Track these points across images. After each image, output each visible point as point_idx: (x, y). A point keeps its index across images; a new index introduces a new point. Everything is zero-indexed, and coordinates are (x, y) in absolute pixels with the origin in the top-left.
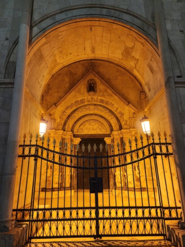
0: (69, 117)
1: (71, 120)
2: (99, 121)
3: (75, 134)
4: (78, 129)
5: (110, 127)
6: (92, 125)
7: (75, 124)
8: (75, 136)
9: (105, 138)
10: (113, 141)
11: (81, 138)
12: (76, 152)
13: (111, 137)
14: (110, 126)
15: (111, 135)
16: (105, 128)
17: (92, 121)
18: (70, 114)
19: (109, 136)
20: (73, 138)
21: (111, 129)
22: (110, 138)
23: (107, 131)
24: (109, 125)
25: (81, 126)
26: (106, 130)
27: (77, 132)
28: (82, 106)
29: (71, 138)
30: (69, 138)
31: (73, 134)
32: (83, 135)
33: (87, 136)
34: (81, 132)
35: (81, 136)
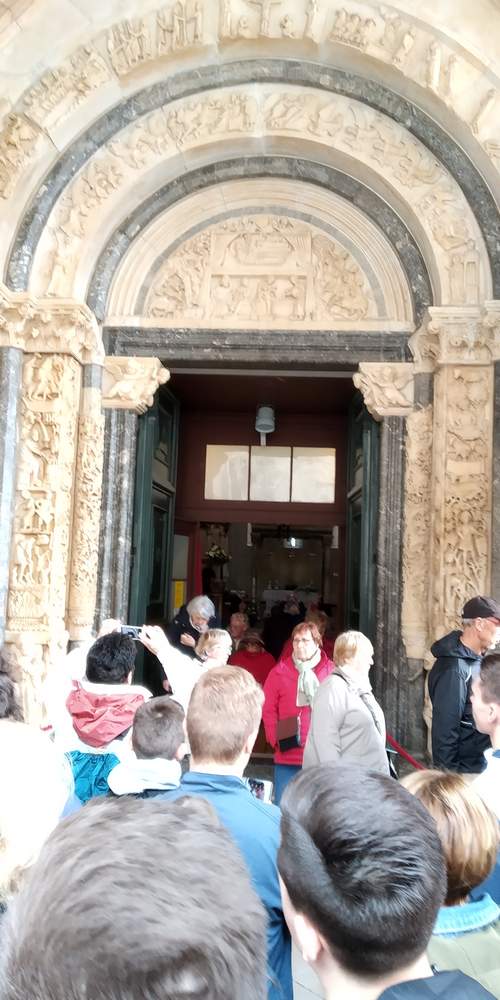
0: (60, 170)
1: (78, 198)
2: (319, 223)
3: (113, 322)
4: (144, 290)
5: (410, 276)
6: (261, 256)
7: (121, 238)
8: (120, 341)
9: (363, 366)
10: (426, 392)
11: (166, 363)
12: (119, 469)
13: (408, 356)
14: (415, 264)
15: (415, 345)
16: (367, 286)
17: (262, 220)
18: (76, 143)
19: (393, 348)
20: (98, 356)
21: (415, 295)
22: (402, 367)
23: (382, 312)
24: (401, 256)
25: (173, 263)
26: (380, 301)
27: (138, 312)
28: (176, 80)
29: (79, 356)
30: (58, 354)
31: (94, 321)
32: (186, 333)
33: (215, 343)
34: (172, 313)
35: (167, 342)
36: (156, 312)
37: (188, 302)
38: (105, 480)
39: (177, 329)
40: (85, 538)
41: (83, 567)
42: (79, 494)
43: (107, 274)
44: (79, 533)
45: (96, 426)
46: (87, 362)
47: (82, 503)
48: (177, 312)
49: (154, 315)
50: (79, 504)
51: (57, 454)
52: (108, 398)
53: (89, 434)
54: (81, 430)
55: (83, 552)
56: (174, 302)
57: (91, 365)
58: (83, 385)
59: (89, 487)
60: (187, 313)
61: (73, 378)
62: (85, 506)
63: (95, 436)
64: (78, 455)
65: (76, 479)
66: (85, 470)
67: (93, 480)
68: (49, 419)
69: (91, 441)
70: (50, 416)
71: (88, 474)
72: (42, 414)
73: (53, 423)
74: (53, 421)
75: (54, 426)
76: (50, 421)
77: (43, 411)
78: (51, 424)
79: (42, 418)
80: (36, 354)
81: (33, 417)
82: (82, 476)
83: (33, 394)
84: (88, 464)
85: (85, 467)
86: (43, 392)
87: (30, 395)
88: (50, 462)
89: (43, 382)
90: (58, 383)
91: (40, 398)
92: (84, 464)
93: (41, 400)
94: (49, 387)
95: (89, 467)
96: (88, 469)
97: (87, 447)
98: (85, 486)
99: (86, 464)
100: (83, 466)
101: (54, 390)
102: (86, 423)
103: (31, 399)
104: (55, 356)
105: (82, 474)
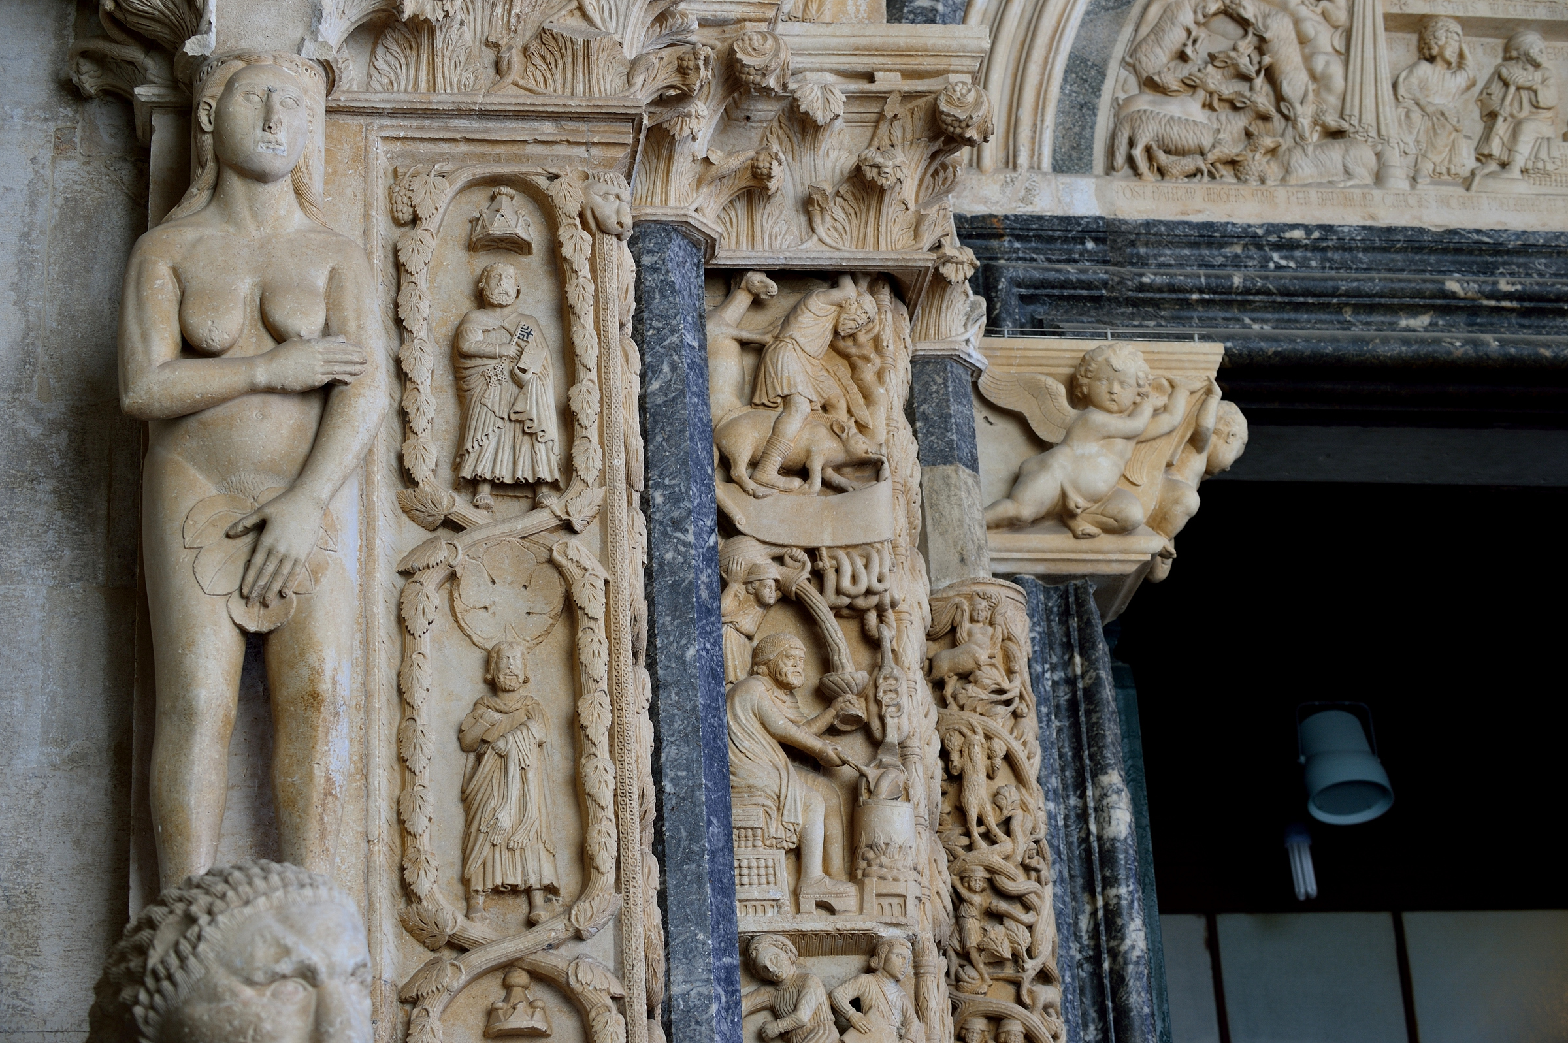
3: (974, 195)
4: (1085, 76)
8: (1016, 279)
11: (1231, 379)
27: (1074, 157)
32: (1315, 247)
33: (1452, 286)
34: (1233, 163)
35: (1237, 281)
36: (1162, 157)
37: (1305, 122)
39: (1272, 228)
48: (1258, 162)
49: (1161, 172)
52: (1013, 525)
56: (1239, 122)
60: (1305, 167)
67: (1033, 898)
68: (854, 579)
69: (1001, 709)
70: (860, 563)
71: (1010, 867)
72: (813, 553)
73: (874, 600)
74: (878, 586)
75: (872, 618)
76: (862, 587)
77: (824, 539)
78: (861, 603)
79: (818, 576)
80: (757, 279)
81: (774, 572)
82: (978, 885)
83: (754, 464)
84: (1006, 824)
85: (990, 838)
86: (809, 454)
87: (741, 469)
88: (885, 787)
89: (802, 408)
90: (864, 414)
91: (797, 482)
92: (980, 822)
93: (802, 493)
94: (837, 432)
95: (1008, 833)
96: (1006, 845)
97: (988, 737)
98: (1000, 929)
99: (992, 821)
100: (976, 831)
101: (862, 446)
102: (967, 625)
103: (751, 485)
104: (848, 284)
105: (980, 874)
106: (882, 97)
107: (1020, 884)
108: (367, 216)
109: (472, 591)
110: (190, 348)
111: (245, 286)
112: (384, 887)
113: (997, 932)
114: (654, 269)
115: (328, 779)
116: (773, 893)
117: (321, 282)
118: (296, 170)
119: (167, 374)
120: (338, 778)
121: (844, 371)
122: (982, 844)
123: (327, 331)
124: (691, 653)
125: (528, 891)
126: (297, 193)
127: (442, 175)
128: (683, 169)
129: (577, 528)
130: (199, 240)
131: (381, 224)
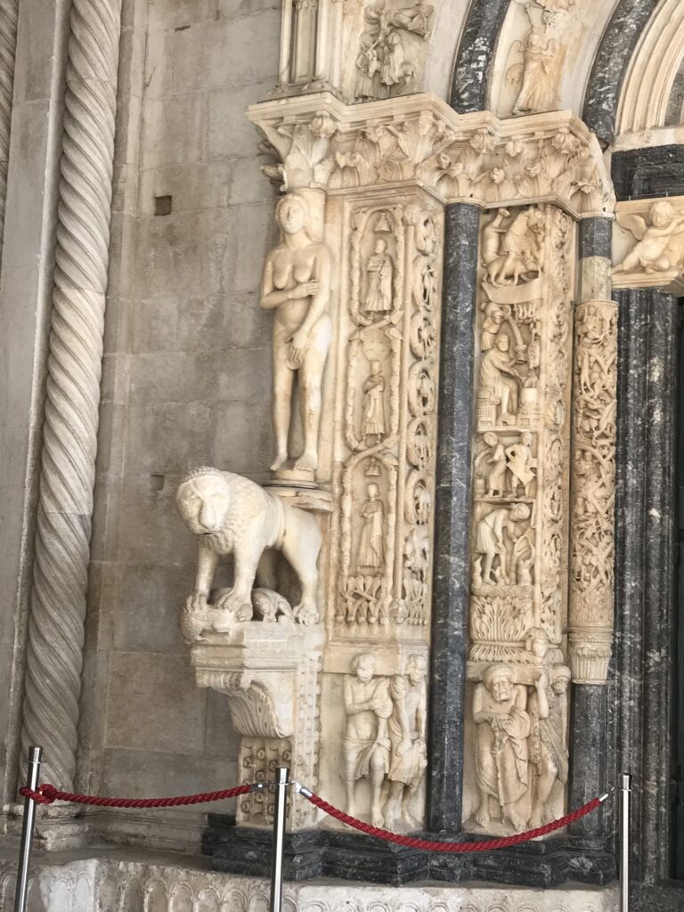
3: (629, 143)
27: (672, 120)
29: (573, 207)
30: (536, 206)
31: (595, 145)
38: (622, 411)
40: (591, 509)
41: (588, 559)
42: (578, 436)
43: (614, 64)
44: (580, 501)
45: (602, 320)
46: (585, 215)
47: (584, 451)
50: (578, 453)
51: (537, 369)
53: (592, 335)
54: (579, 331)
55: (588, 534)
57: (592, 220)
58: (580, 255)
59: (594, 424)
61: (562, 244)
62: (588, 454)
63: (601, 338)
64: (576, 372)
65: (573, 413)
66: (586, 396)
67: (600, 410)
68: (523, 314)
69: (595, 346)
70: (525, 308)
71: (592, 401)
72: (512, 306)
73: (530, 320)
74: (530, 316)
75: (532, 325)
76: (525, 317)
77: (515, 302)
78: (527, 321)
79: (513, 314)
80: (502, 211)
81: (498, 314)
82: (582, 406)
83: (498, 276)
84: (592, 385)
85: (587, 390)
86: (514, 271)
87: (493, 279)
88: (527, 384)
89: (513, 255)
90: (536, 254)
91: (509, 282)
92: (585, 384)
93: (510, 285)
94: (523, 262)
95: (593, 389)
96: (592, 393)
97: (590, 356)
98: (587, 421)
99: (589, 385)
100: (583, 388)
101: (532, 266)
102: (586, 317)
103: (495, 284)
104: (531, 210)
105: (582, 403)
106: (537, 141)
107: (596, 405)
108: (342, 229)
109: (368, 345)
110: (276, 289)
111: (289, 268)
112: (338, 435)
113: (586, 423)
114: (454, 220)
115: (310, 410)
116: (490, 419)
117: (310, 262)
118: (304, 228)
119: (268, 298)
120: (313, 409)
121: (532, 239)
122: (584, 392)
123: (312, 278)
124: (455, 349)
125: (376, 435)
126: (307, 235)
127: (364, 212)
128: (463, 183)
129: (394, 323)
130: (280, 254)
131: (347, 231)
